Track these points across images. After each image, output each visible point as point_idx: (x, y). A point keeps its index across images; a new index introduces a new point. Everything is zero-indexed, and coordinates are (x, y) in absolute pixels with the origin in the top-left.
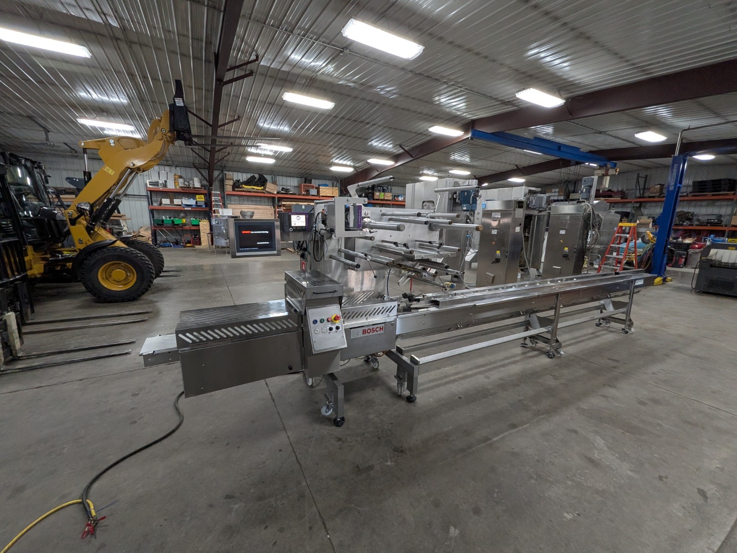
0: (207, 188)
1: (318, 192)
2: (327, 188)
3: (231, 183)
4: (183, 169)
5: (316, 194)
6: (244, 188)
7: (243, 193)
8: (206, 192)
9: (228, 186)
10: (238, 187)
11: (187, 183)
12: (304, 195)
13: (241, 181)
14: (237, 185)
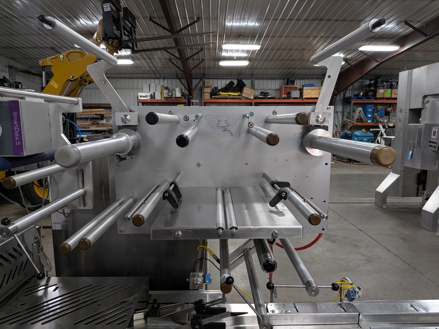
0: (187, 97)
1: (301, 94)
2: (313, 88)
3: (209, 90)
4: (170, 80)
5: (298, 96)
6: (220, 94)
7: (220, 101)
8: (185, 101)
9: (207, 94)
10: (216, 94)
11: (170, 94)
12: (284, 98)
13: (219, 88)
14: (215, 92)
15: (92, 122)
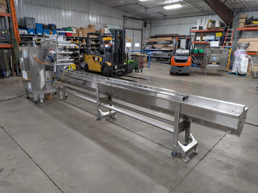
0: (224, 27)
3: (244, 21)
6: (253, 23)
8: (223, 30)
9: (241, 24)
10: (249, 24)
11: (213, 25)
15: (164, 45)
